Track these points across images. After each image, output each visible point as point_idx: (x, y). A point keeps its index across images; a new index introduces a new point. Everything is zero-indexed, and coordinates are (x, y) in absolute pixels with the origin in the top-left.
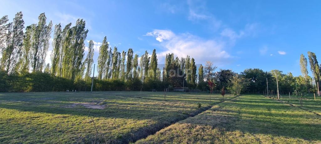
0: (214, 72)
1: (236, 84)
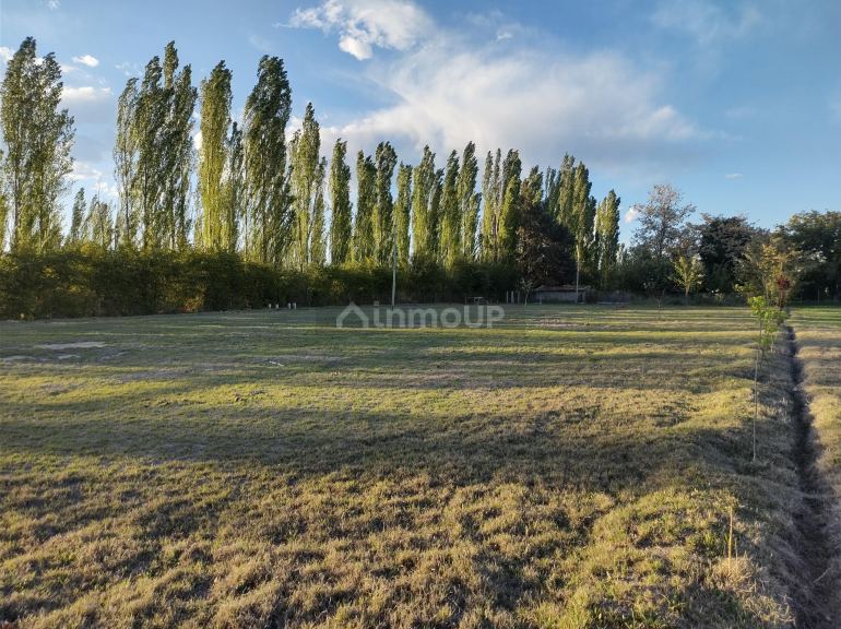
0: (679, 226)
1: (777, 268)
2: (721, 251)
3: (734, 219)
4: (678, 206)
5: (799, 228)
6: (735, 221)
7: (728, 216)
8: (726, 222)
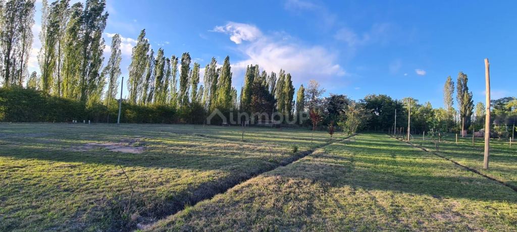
0: (320, 97)
1: (352, 117)
2: (335, 108)
3: (342, 95)
4: (319, 90)
5: (369, 101)
6: (341, 96)
7: (339, 95)
8: (338, 97)
